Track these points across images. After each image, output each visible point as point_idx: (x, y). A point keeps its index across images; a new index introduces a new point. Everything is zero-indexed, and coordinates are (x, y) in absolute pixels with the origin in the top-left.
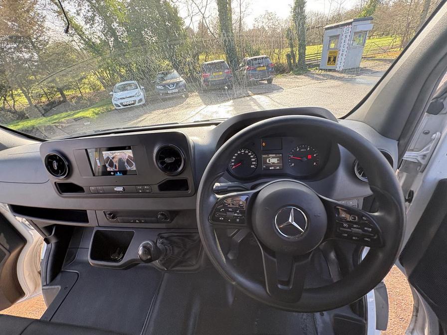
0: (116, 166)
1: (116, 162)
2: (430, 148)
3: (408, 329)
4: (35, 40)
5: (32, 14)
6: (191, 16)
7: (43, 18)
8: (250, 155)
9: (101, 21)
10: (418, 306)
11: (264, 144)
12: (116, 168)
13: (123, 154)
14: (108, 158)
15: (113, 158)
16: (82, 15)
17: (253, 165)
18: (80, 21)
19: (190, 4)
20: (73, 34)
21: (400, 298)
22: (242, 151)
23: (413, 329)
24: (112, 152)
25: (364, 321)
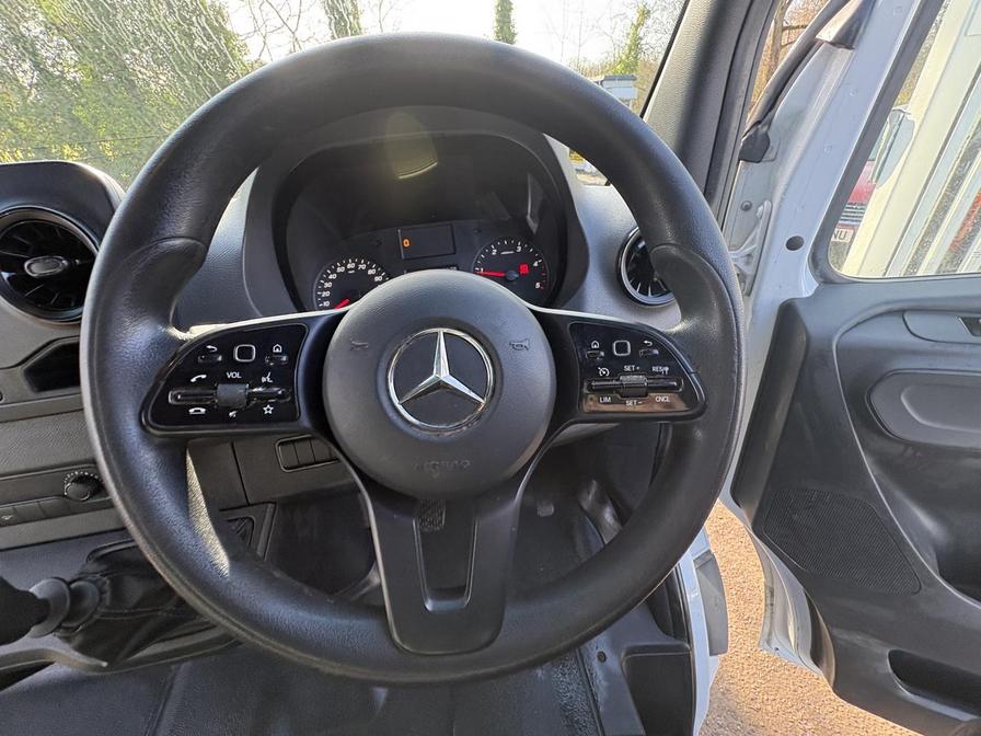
2: (757, 237)
3: (763, 636)
8: (373, 276)
10: (773, 583)
11: (406, 243)
21: (740, 579)
22: (349, 266)
23: (770, 634)
25: (687, 645)
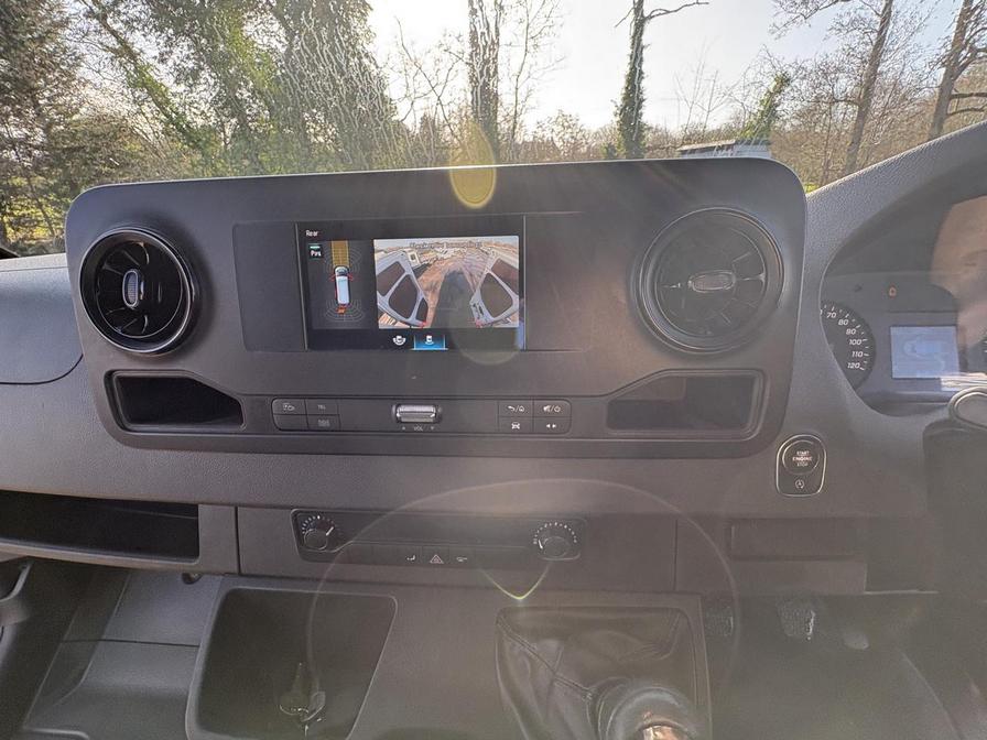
0: (424, 305)
1: (432, 289)
4: (46, 101)
5: (50, 47)
6: (413, 97)
7: (77, 58)
8: (846, 328)
9: (212, 82)
11: (893, 291)
12: (422, 316)
13: (474, 256)
14: (396, 269)
15: (419, 271)
16: (170, 63)
17: (856, 360)
18: (164, 75)
19: (412, 75)
20: (143, 101)
24: (419, 241)
